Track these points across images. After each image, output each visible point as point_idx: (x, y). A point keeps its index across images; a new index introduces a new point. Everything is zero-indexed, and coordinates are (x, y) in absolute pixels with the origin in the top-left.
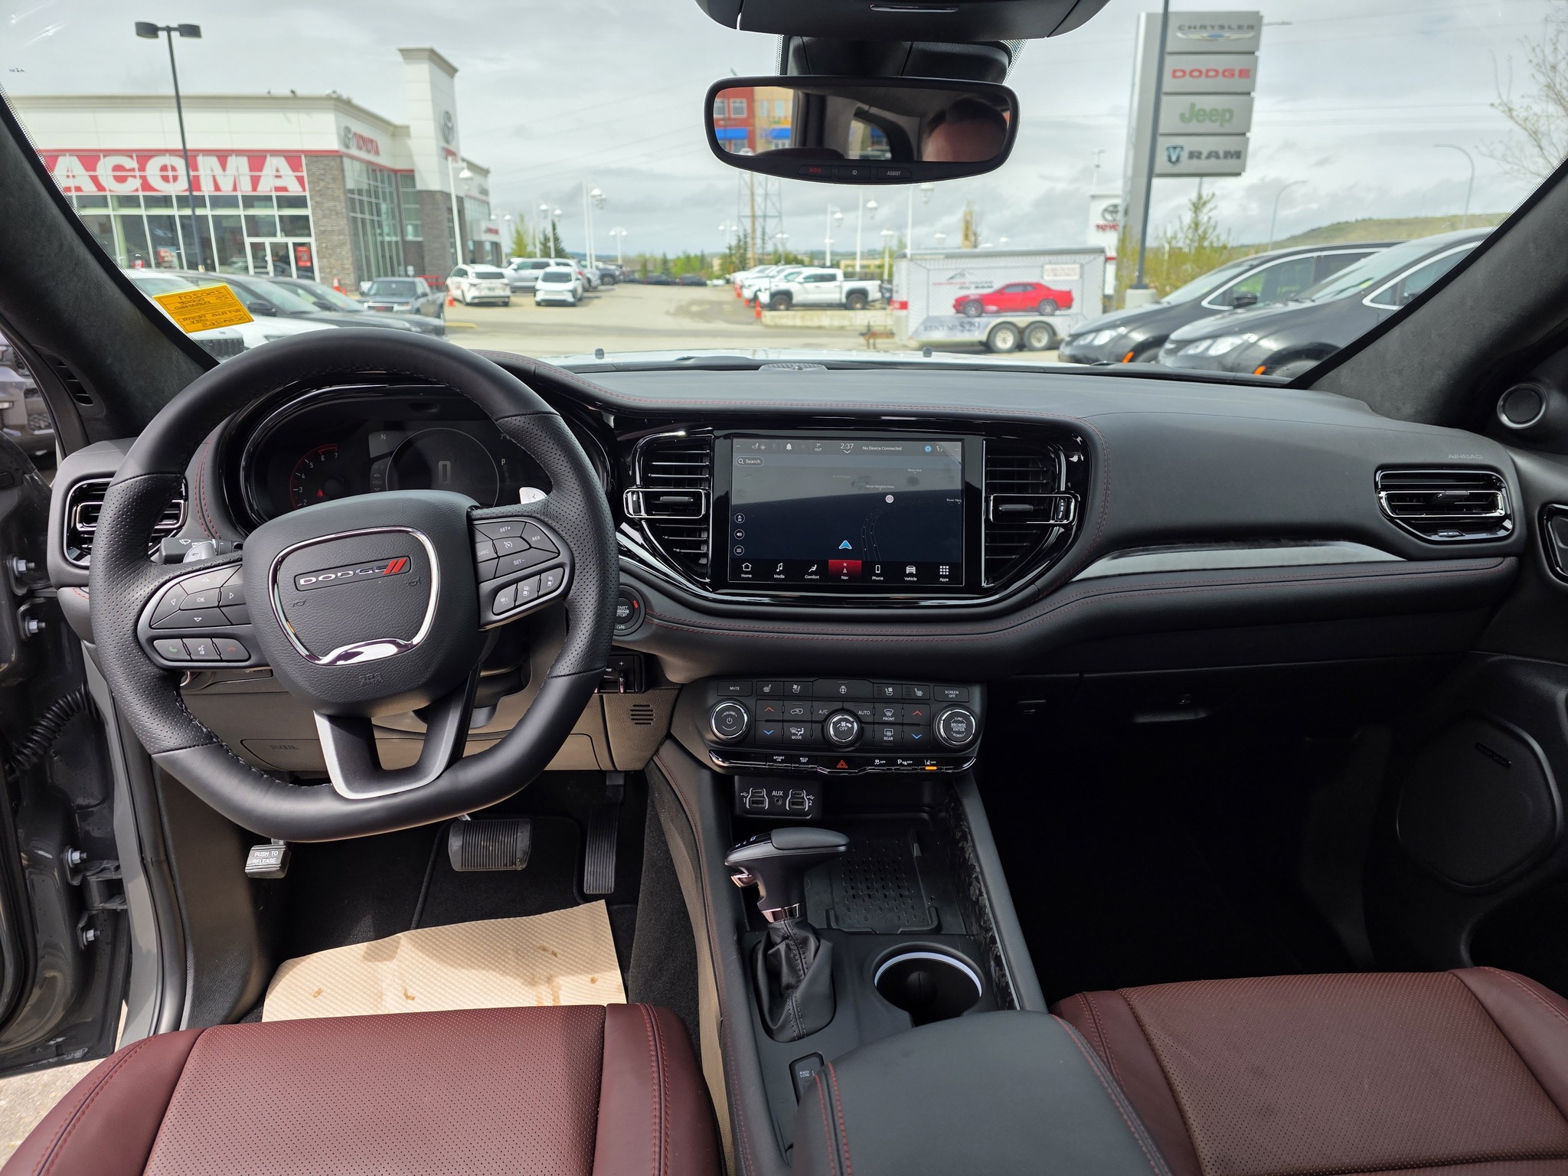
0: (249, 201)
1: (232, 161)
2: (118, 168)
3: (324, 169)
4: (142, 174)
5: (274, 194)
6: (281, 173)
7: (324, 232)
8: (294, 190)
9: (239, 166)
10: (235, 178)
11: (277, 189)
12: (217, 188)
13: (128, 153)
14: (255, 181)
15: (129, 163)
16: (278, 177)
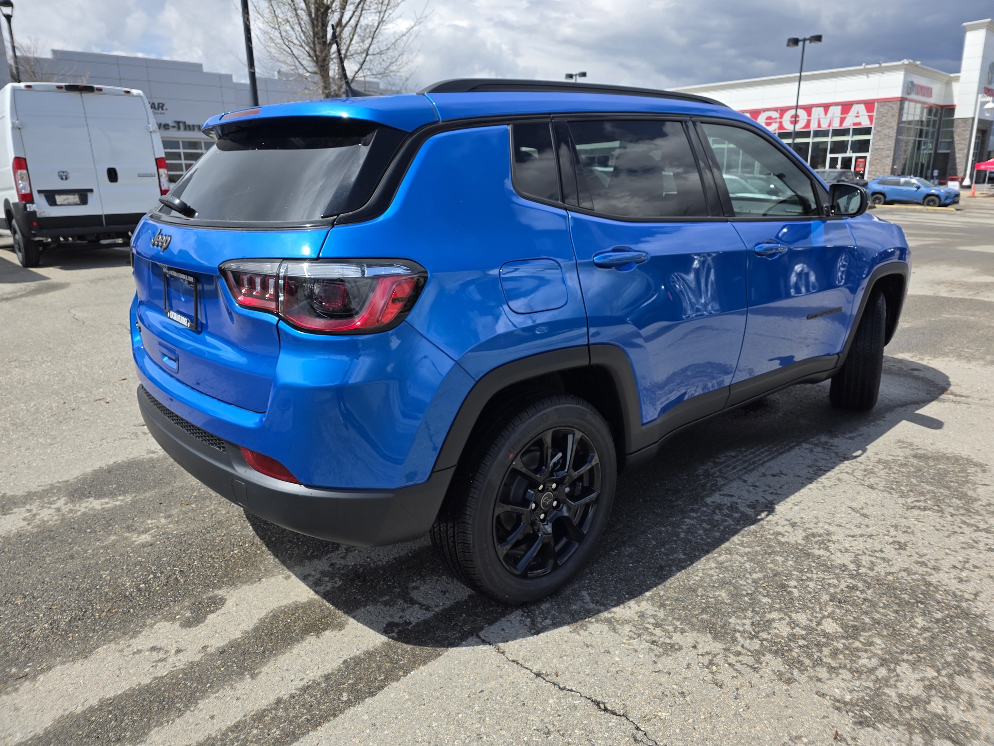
0: (836, 133)
1: (832, 109)
2: (769, 118)
3: (888, 110)
4: (780, 120)
5: (852, 128)
6: (860, 114)
7: (877, 149)
8: (865, 123)
9: (836, 111)
10: (832, 120)
11: (855, 124)
12: (819, 126)
13: (775, 110)
14: (842, 120)
15: (775, 115)
16: (857, 117)
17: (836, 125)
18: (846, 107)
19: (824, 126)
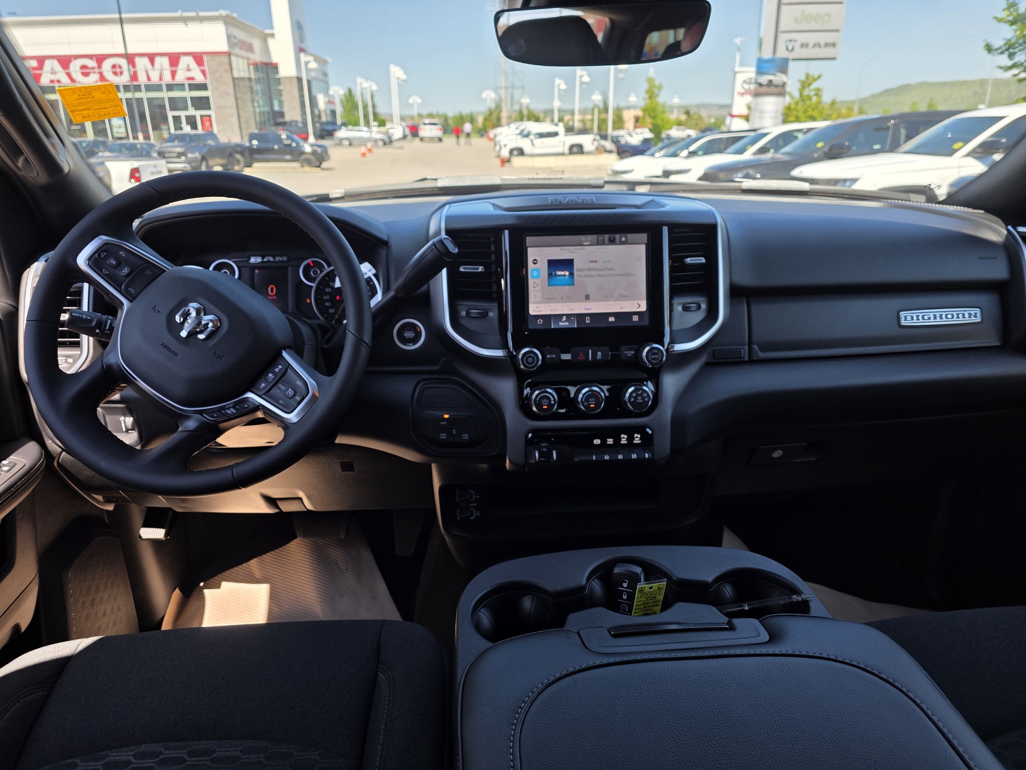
0: (170, 87)
1: (158, 60)
3: (219, 65)
4: (100, 71)
5: (187, 83)
6: (190, 68)
7: (219, 107)
8: (199, 78)
9: (163, 63)
10: (161, 71)
11: (189, 79)
12: (149, 79)
14: (174, 74)
15: (91, 63)
16: (189, 70)
17: (168, 79)
18: (174, 59)
19: (155, 79)
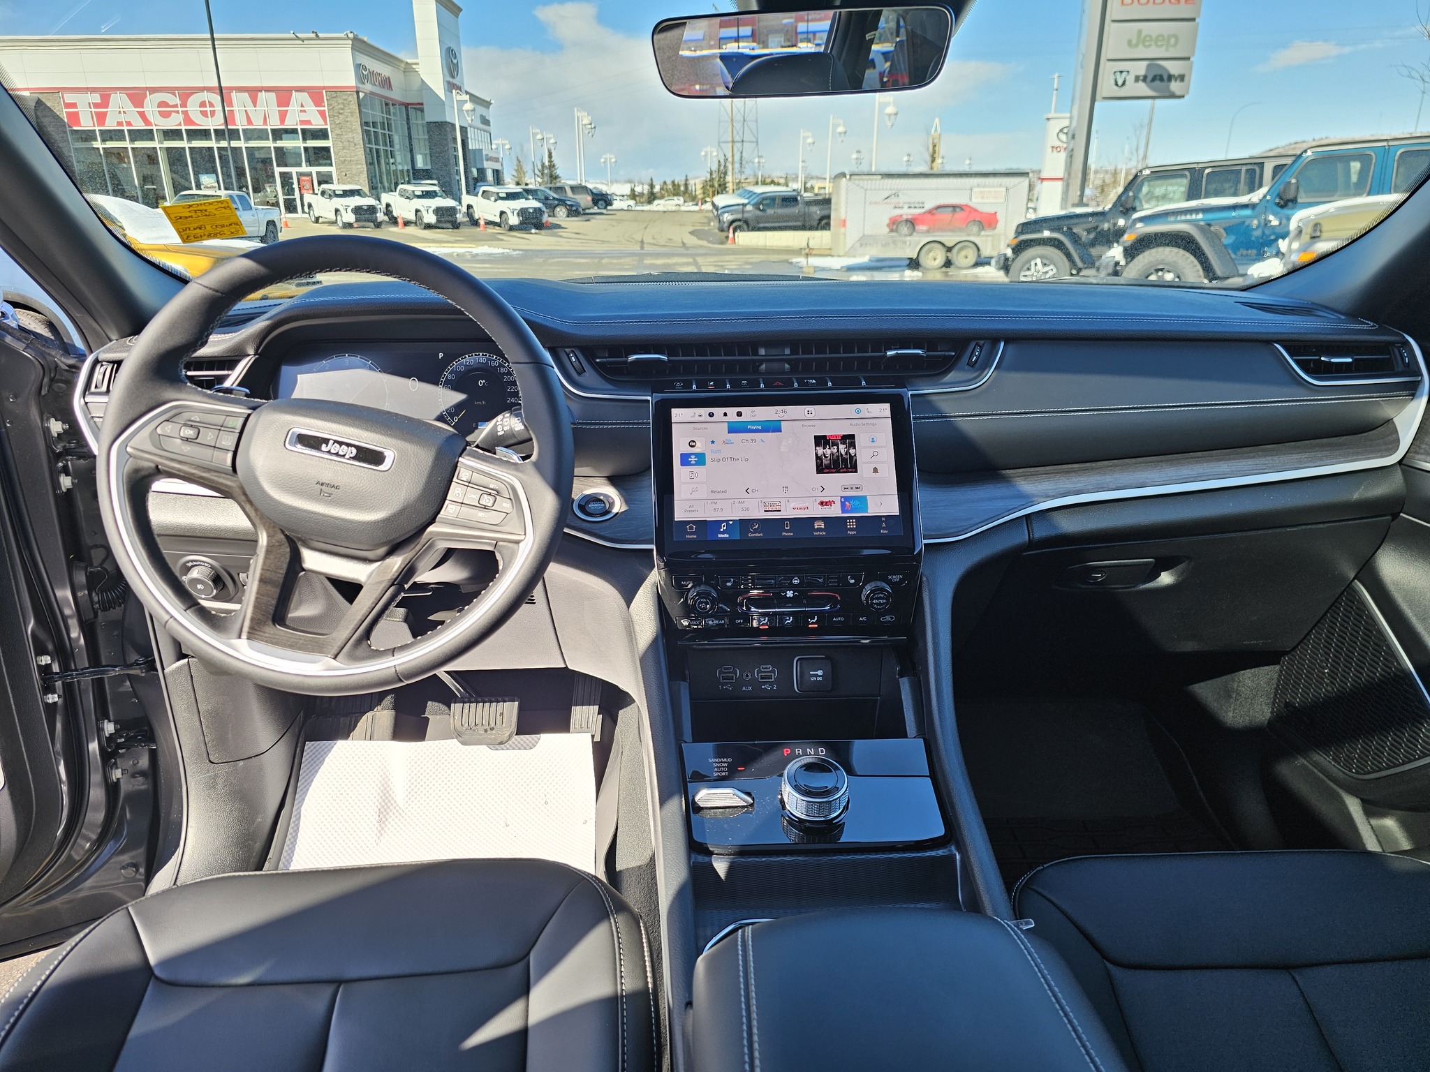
0: (277, 134)
1: (262, 97)
3: (343, 104)
4: (184, 109)
5: (299, 127)
6: (306, 107)
7: (343, 162)
9: (268, 101)
10: (265, 114)
11: (302, 122)
13: (170, 90)
14: (283, 116)
15: (173, 99)
16: (303, 112)
17: (275, 123)
18: (284, 95)
